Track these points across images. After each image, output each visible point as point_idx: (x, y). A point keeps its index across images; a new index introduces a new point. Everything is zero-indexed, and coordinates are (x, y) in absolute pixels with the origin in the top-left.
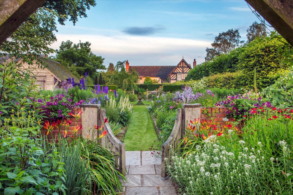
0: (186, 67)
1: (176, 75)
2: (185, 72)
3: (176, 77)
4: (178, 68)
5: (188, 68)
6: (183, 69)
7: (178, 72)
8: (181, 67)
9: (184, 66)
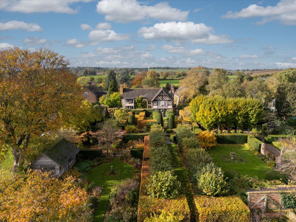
0: (165, 96)
1: (157, 102)
2: (164, 99)
3: (157, 103)
4: (159, 97)
5: (166, 97)
6: (163, 97)
7: (159, 99)
8: (161, 96)
9: (163, 95)
